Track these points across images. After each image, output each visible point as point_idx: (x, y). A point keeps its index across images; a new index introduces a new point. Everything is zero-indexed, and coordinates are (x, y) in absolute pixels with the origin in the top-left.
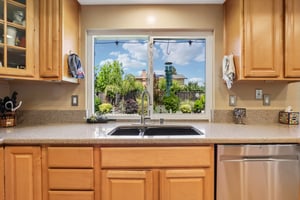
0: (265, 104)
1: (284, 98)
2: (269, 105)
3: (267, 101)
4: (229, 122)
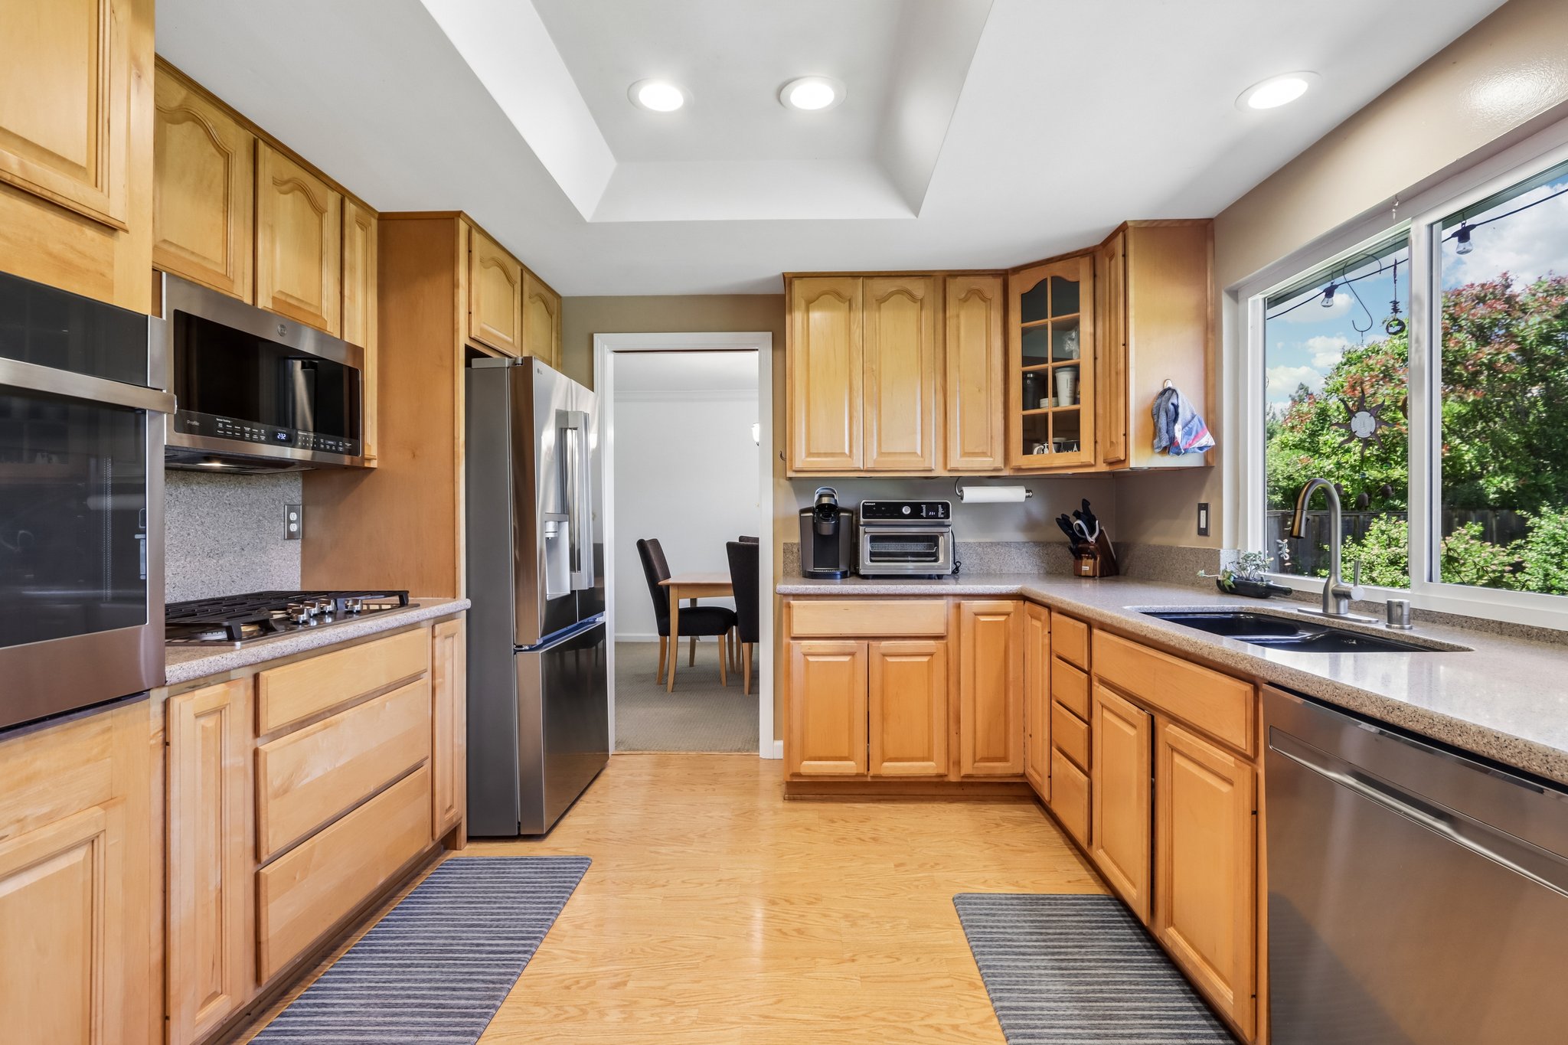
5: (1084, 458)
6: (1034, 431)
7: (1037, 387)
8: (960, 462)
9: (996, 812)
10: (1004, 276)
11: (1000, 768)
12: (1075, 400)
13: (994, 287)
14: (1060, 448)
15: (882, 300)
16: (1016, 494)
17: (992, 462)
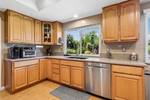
0: (123, 51)
1: (134, 49)
2: (125, 51)
3: (124, 50)
4: (106, 57)
5: (51, 43)
6: (45, 40)
7: (46, 35)
8: (36, 43)
9: (44, 83)
10: (42, 22)
11: (44, 78)
12: (50, 37)
13: (40, 22)
14: (48, 42)
15: (26, 19)
16: (42, 47)
17: (40, 43)
